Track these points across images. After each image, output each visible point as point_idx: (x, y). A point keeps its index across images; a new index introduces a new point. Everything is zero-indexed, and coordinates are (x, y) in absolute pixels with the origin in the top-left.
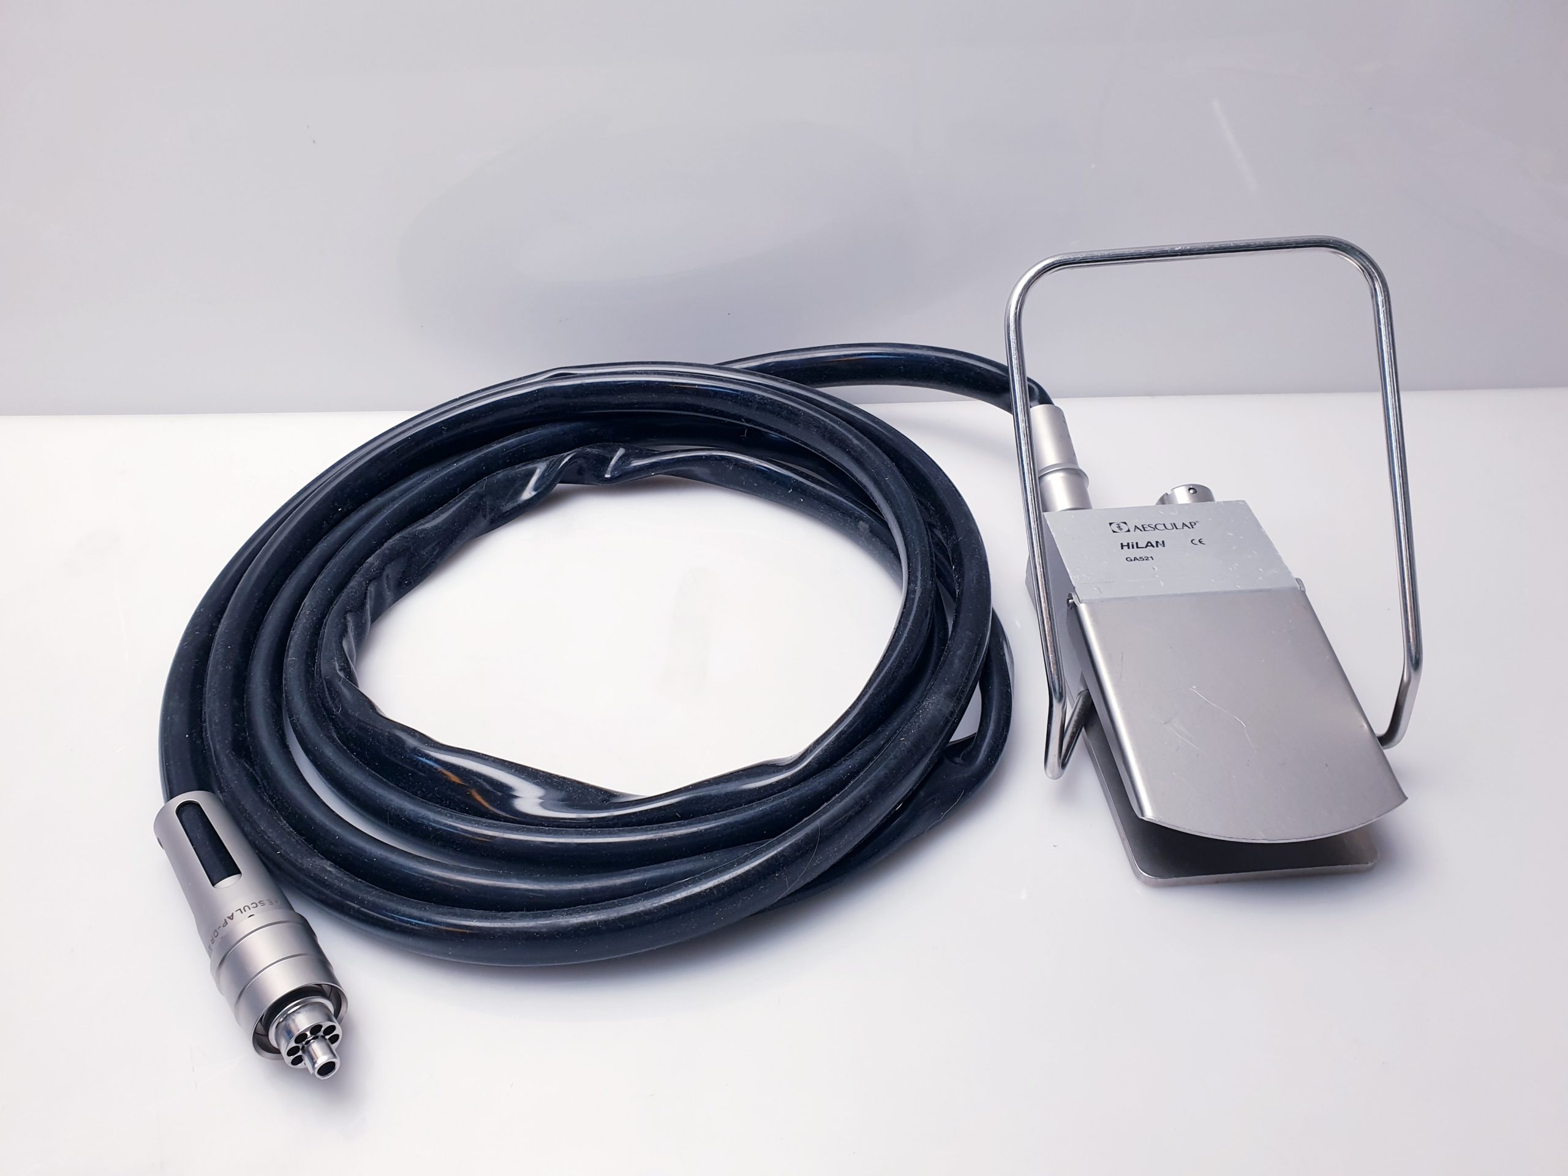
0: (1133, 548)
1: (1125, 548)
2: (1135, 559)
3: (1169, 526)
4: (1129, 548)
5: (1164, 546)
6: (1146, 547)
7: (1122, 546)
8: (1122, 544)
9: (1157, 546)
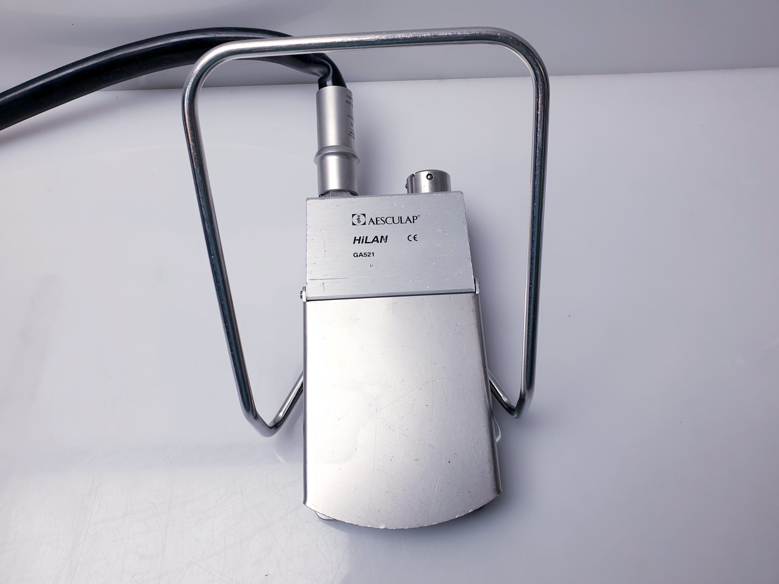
0: (362, 243)
1: (357, 242)
2: (361, 255)
3: (396, 220)
4: (359, 243)
5: (386, 242)
6: (372, 242)
7: (355, 240)
8: (355, 238)
9: (381, 242)
